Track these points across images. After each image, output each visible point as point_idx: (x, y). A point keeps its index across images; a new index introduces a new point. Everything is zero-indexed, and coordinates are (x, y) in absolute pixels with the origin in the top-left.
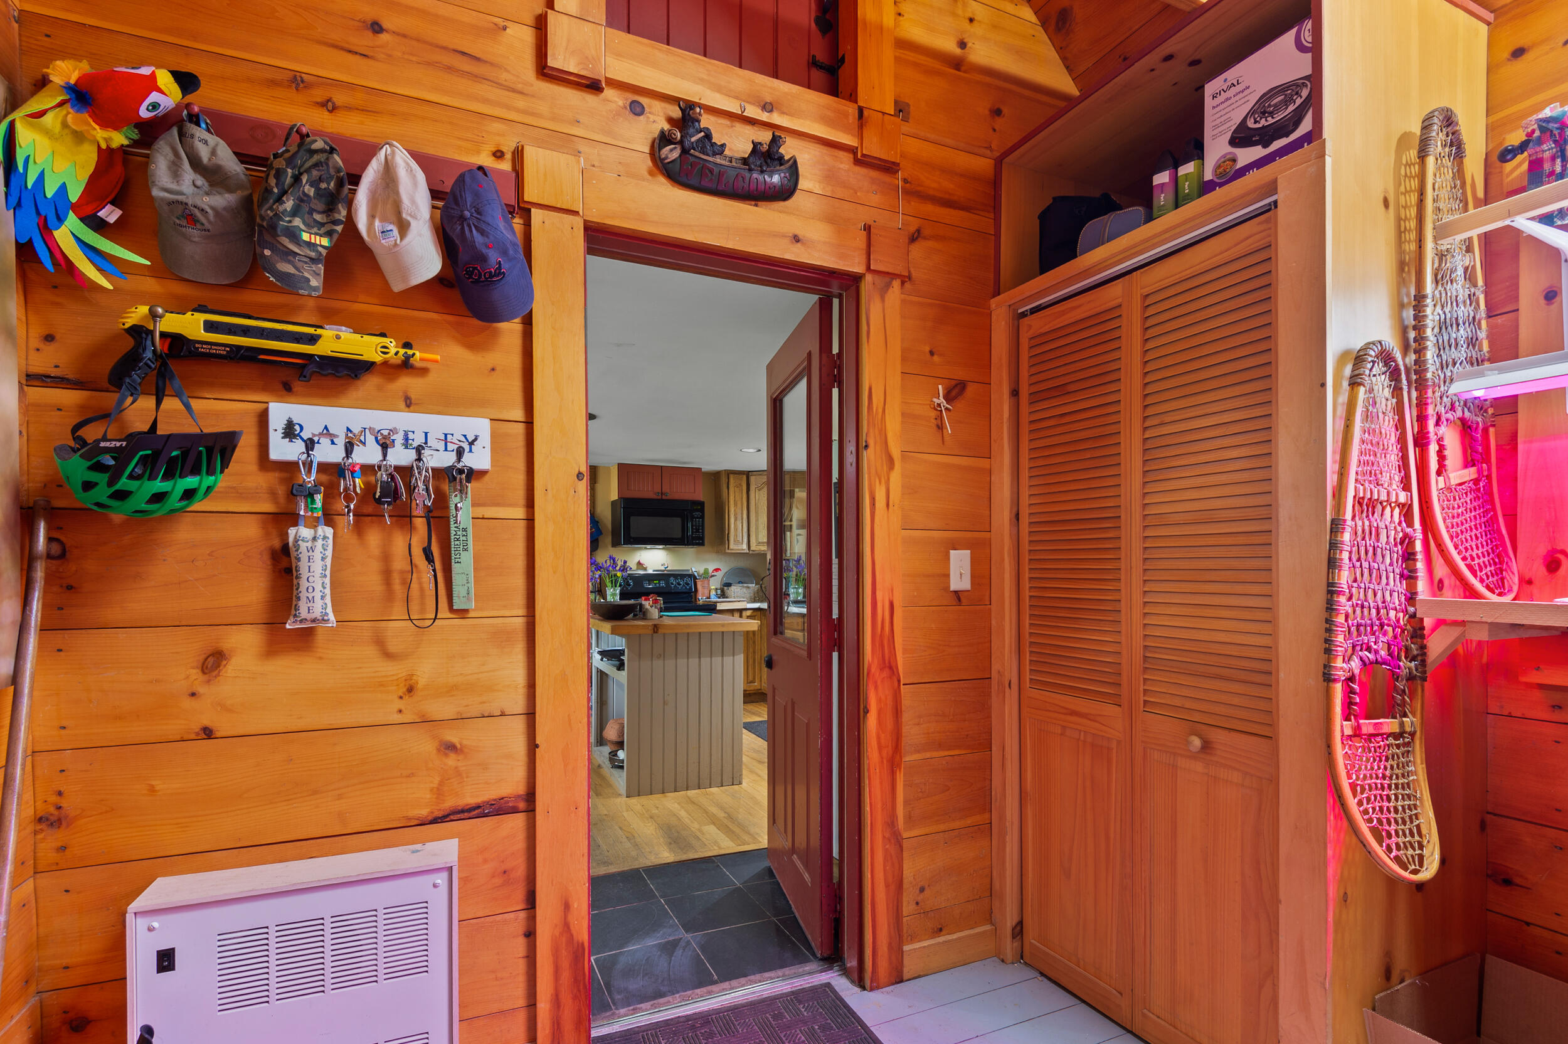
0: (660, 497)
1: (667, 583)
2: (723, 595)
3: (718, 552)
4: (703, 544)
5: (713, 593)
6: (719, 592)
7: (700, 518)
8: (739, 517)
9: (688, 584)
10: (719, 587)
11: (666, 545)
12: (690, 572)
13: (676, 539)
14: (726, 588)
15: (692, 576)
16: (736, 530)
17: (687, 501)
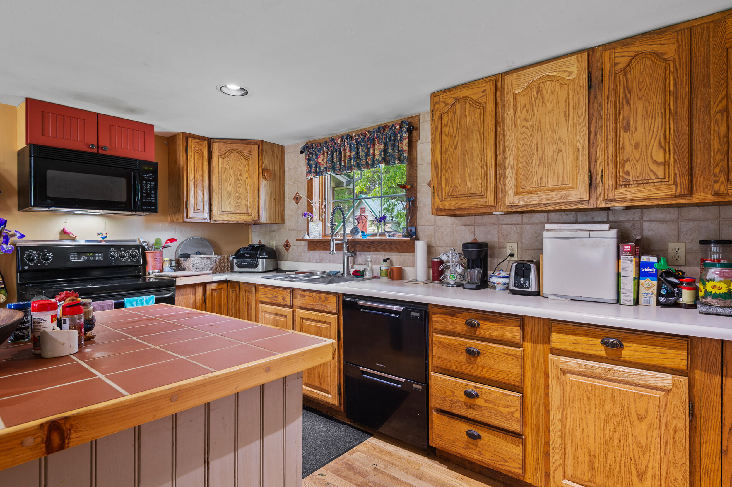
0: (95, 150)
1: (106, 256)
2: (178, 267)
3: (172, 222)
4: (155, 211)
5: (166, 266)
6: (174, 263)
7: (151, 181)
8: (199, 183)
9: (134, 256)
10: (173, 258)
11: (104, 209)
12: (137, 243)
13: (118, 203)
14: (182, 260)
15: (142, 249)
16: (196, 198)
17: (135, 160)
